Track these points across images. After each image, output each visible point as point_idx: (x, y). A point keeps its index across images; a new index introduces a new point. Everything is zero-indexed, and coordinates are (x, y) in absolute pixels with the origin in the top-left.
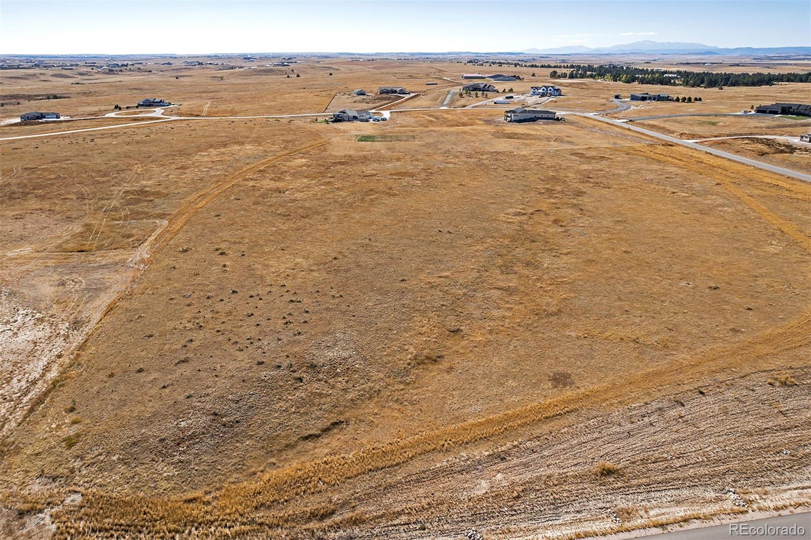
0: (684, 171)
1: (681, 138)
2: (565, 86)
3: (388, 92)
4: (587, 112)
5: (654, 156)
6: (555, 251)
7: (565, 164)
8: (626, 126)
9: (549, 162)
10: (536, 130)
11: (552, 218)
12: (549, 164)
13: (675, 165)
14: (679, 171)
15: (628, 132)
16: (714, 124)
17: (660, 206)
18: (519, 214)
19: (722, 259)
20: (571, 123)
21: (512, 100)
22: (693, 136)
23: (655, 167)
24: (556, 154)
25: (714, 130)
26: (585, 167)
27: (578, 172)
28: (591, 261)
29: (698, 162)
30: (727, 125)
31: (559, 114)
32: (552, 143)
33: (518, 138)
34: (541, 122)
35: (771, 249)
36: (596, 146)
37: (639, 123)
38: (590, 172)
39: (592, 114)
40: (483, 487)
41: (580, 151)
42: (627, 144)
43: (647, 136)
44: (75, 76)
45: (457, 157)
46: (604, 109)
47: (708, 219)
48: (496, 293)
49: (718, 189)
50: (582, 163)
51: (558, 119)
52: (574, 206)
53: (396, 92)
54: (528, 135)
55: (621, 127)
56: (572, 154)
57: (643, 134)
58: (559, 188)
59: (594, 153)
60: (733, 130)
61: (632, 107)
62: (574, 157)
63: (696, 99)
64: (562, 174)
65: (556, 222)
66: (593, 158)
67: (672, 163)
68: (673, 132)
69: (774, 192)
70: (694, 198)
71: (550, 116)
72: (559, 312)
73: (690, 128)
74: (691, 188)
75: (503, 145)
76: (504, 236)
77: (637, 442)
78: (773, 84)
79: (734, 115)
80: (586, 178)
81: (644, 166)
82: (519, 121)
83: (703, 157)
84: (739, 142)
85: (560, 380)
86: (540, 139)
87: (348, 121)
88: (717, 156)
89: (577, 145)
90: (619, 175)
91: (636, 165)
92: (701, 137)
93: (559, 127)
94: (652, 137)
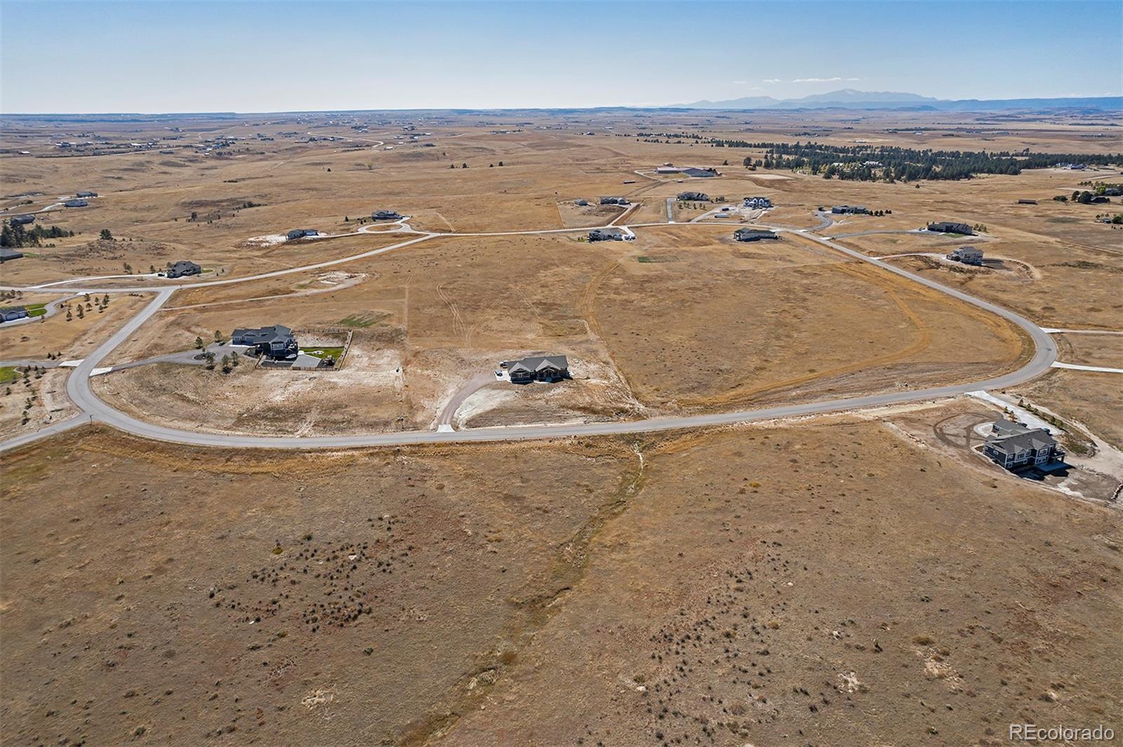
0: (867, 284)
1: (869, 256)
2: (766, 186)
3: (608, 202)
4: (797, 229)
5: (850, 272)
6: (799, 331)
7: (792, 279)
8: (831, 244)
9: (780, 278)
10: (763, 249)
11: (792, 314)
12: (781, 279)
13: (862, 279)
14: (864, 283)
15: (831, 251)
16: (894, 242)
17: (851, 306)
18: (774, 313)
19: (878, 331)
20: (788, 242)
21: (728, 212)
22: (877, 254)
23: (849, 281)
24: (784, 271)
25: (895, 248)
26: (805, 281)
27: (801, 285)
28: (816, 334)
29: (877, 276)
30: (905, 244)
31: (776, 230)
32: (778, 262)
33: (754, 258)
34: (764, 241)
35: (901, 327)
36: (809, 264)
37: (840, 241)
38: (808, 285)
39: (801, 231)
40: (794, 394)
41: (800, 269)
42: (831, 262)
43: (846, 254)
44: (187, 164)
45: (719, 275)
46: (810, 224)
47: (875, 312)
48: (777, 348)
49: (884, 295)
50: (803, 279)
51: (776, 238)
52: (803, 307)
53: (616, 202)
54: (759, 254)
55: (825, 245)
56: (795, 272)
57: (842, 252)
58: (791, 296)
59: (809, 271)
60: (906, 248)
61: (834, 223)
62: (796, 274)
63: (887, 212)
64: (792, 287)
65: (795, 316)
66: (809, 274)
67: (860, 277)
68: (864, 250)
69: (915, 296)
70: (871, 301)
71: (771, 235)
72: (806, 353)
73: (877, 245)
74: (869, 296)
75: (745, 265)
76: (770, 324)
77: (839, 383)
78: (972, 177)
79: (912, 233)
80: (807, 289)
81: (842, 280)
82: (747, 240)
83: (882, 273)
84: (908, 259)
85: (812, 371)
86: (768, 258)
87: (604, 240)
88: (890, 271)
89: (796, 263)
90: (827, 287)
91: (837, 279)
92: (883, 255)
93: (779, 246)
94: (848, 255)
